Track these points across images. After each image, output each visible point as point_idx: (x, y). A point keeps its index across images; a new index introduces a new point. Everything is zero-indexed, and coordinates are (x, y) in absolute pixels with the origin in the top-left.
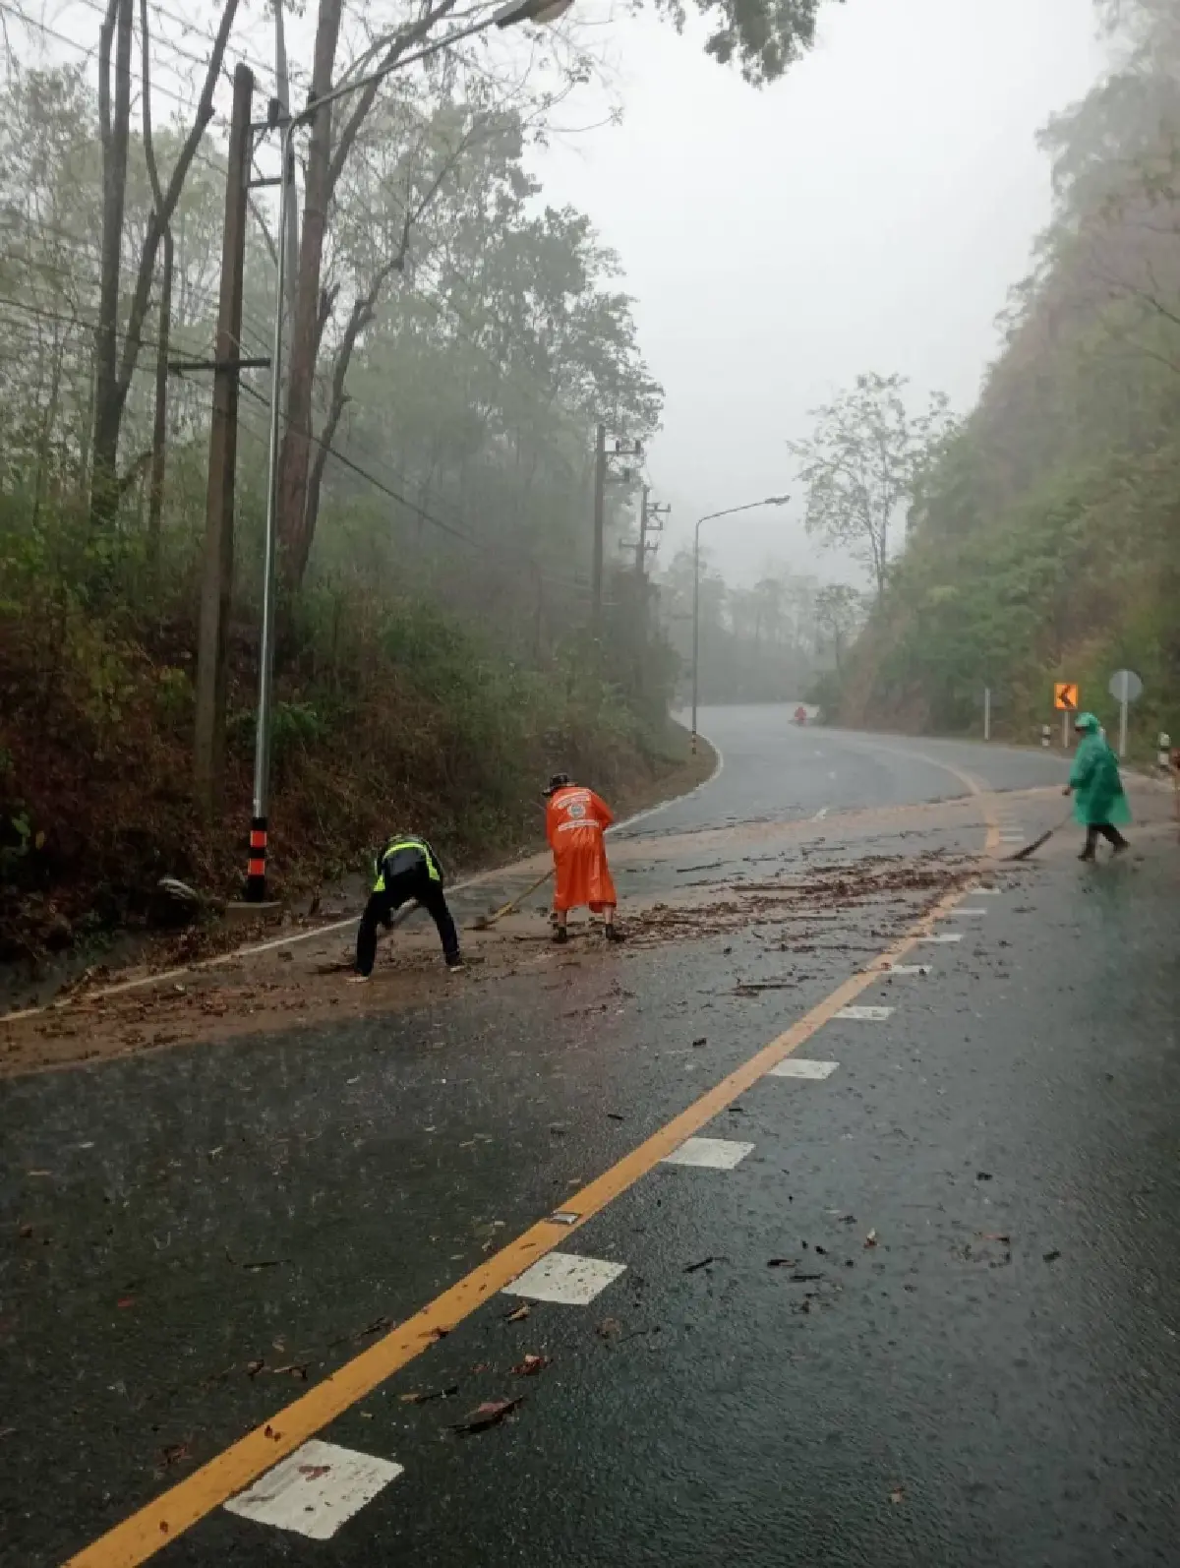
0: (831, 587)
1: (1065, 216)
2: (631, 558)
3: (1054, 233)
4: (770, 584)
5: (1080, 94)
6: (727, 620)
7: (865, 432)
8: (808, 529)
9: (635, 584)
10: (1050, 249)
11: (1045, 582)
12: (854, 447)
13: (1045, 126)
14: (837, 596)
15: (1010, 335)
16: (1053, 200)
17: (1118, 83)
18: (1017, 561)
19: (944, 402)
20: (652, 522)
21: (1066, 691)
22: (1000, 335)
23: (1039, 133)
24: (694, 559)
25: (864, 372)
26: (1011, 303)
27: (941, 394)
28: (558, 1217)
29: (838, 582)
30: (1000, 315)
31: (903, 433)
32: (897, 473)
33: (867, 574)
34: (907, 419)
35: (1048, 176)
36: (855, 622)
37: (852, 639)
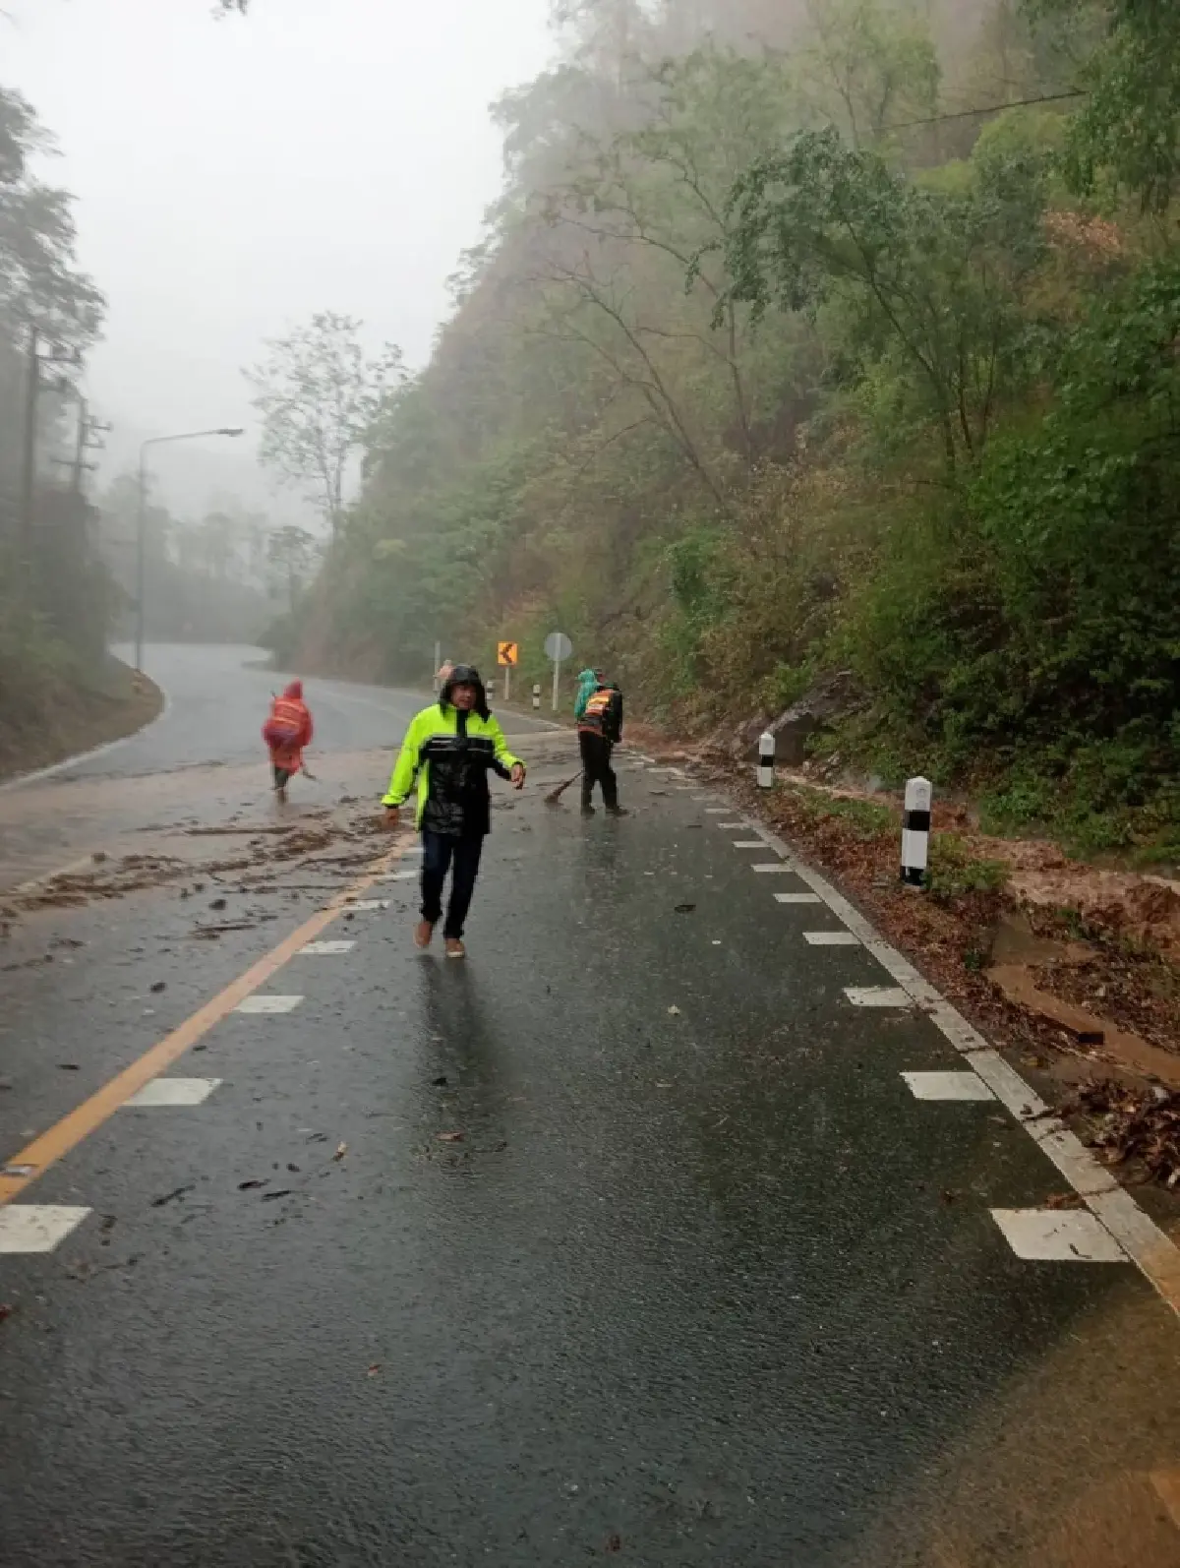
0: (286, 528)
1: (514, 193)
2: (64, 475)
3: (503, 206)
4: (220, 518)
5: (531, 78)
6: (173, 554)
7: (319, 372)
8: (262, 463)
9: (72, 505)
10: (499, 221)
11: (490, 542)
12: (309, 385)
13: (498, 100)
14: (292, 538)
15: (461, 298)
16: (504, 176)
17: (567, 74)
18: (465, 521)
19: (398, 355)
20: (92, 439)
21: (507, 649)
22: (454, 299)
23: (492, 107)
24: (139, 483)
25: (321, 312)
26: (462, 268)
27: (396, 346)
28: (10, 1170)
29: (293, 524)
30: (452, 278)
31: (358, 376)
32: (354, 419)
33: (321, 518)
34: (362, 364)
35: (500, 151)
36: (311, 568)
37: (308, 583)
